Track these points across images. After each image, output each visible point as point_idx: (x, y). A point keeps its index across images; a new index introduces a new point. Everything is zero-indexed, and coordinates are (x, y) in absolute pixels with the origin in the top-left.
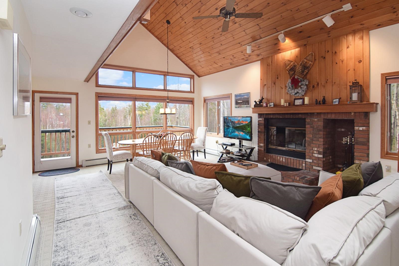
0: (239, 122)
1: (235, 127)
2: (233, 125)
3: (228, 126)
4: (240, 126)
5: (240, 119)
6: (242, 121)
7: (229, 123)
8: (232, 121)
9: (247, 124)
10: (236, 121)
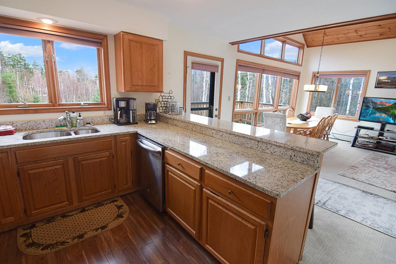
0: (381, 104)
1: (377, 108)
2: (374, 105)
3: (368, 107)
4: (382, 108)
5: (383, 101)
6: (385, 102)
7: (369, 103)
8: (373, 101)
9: (390, 106)
10: (378, 102)
